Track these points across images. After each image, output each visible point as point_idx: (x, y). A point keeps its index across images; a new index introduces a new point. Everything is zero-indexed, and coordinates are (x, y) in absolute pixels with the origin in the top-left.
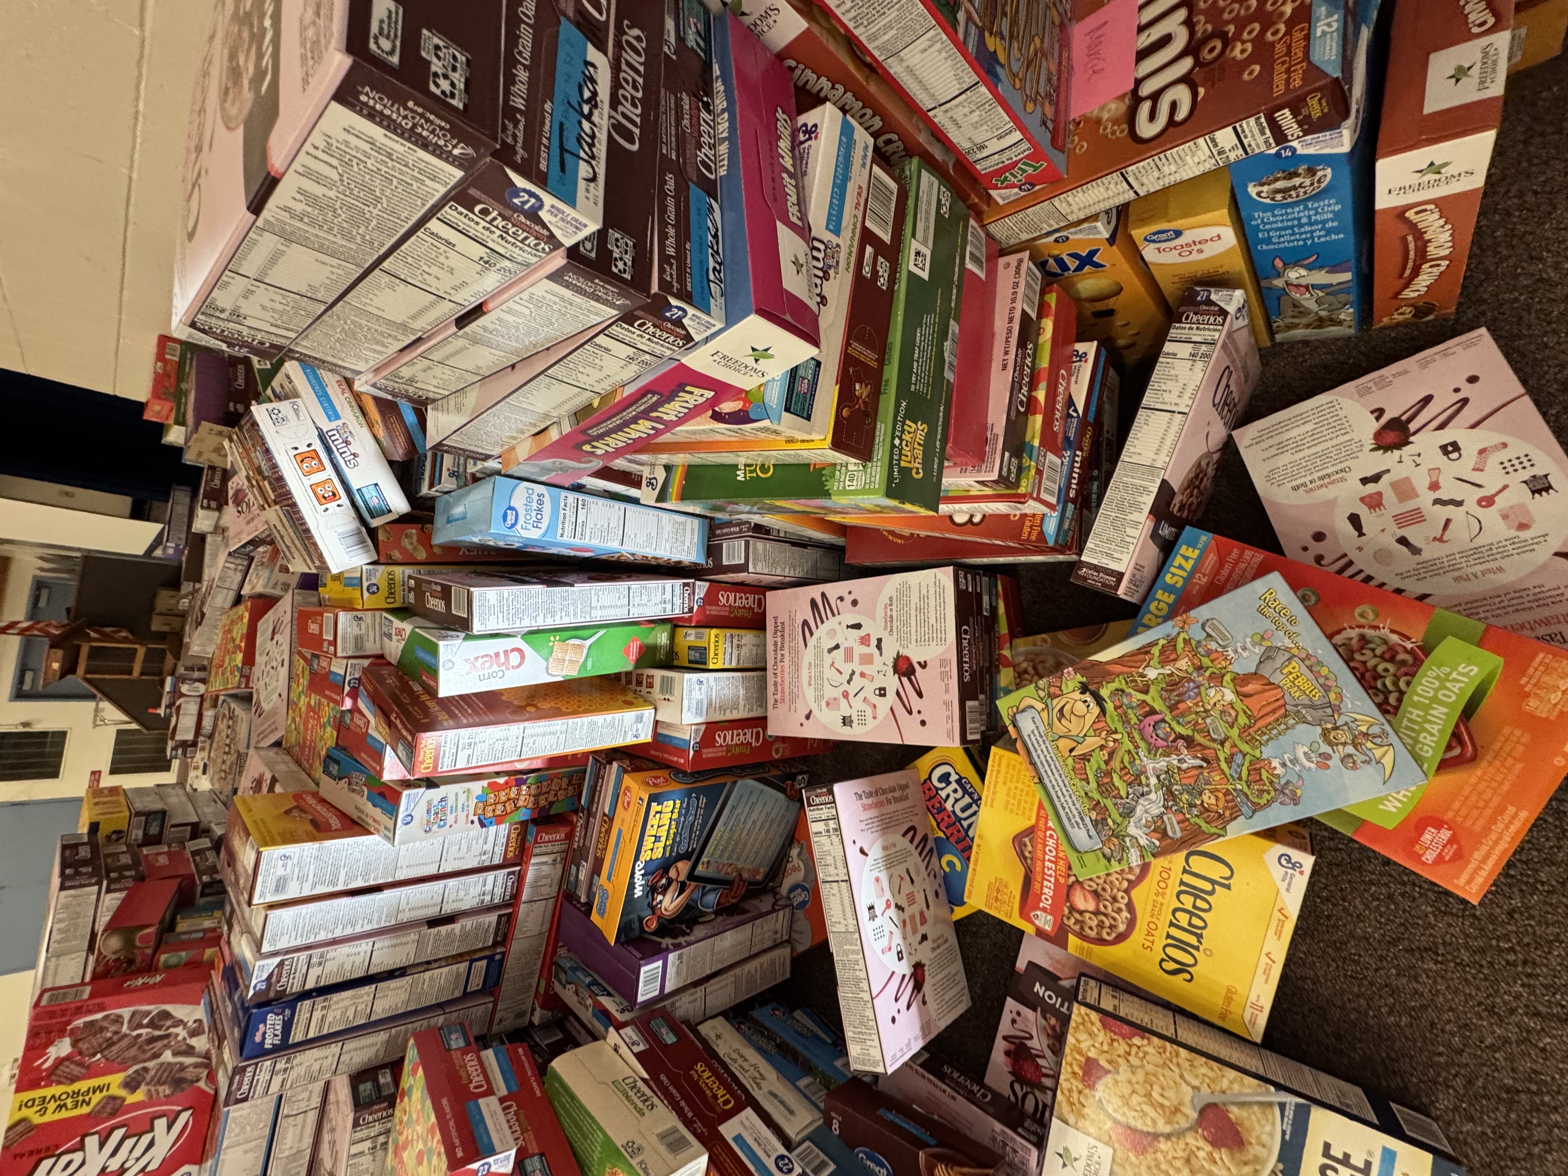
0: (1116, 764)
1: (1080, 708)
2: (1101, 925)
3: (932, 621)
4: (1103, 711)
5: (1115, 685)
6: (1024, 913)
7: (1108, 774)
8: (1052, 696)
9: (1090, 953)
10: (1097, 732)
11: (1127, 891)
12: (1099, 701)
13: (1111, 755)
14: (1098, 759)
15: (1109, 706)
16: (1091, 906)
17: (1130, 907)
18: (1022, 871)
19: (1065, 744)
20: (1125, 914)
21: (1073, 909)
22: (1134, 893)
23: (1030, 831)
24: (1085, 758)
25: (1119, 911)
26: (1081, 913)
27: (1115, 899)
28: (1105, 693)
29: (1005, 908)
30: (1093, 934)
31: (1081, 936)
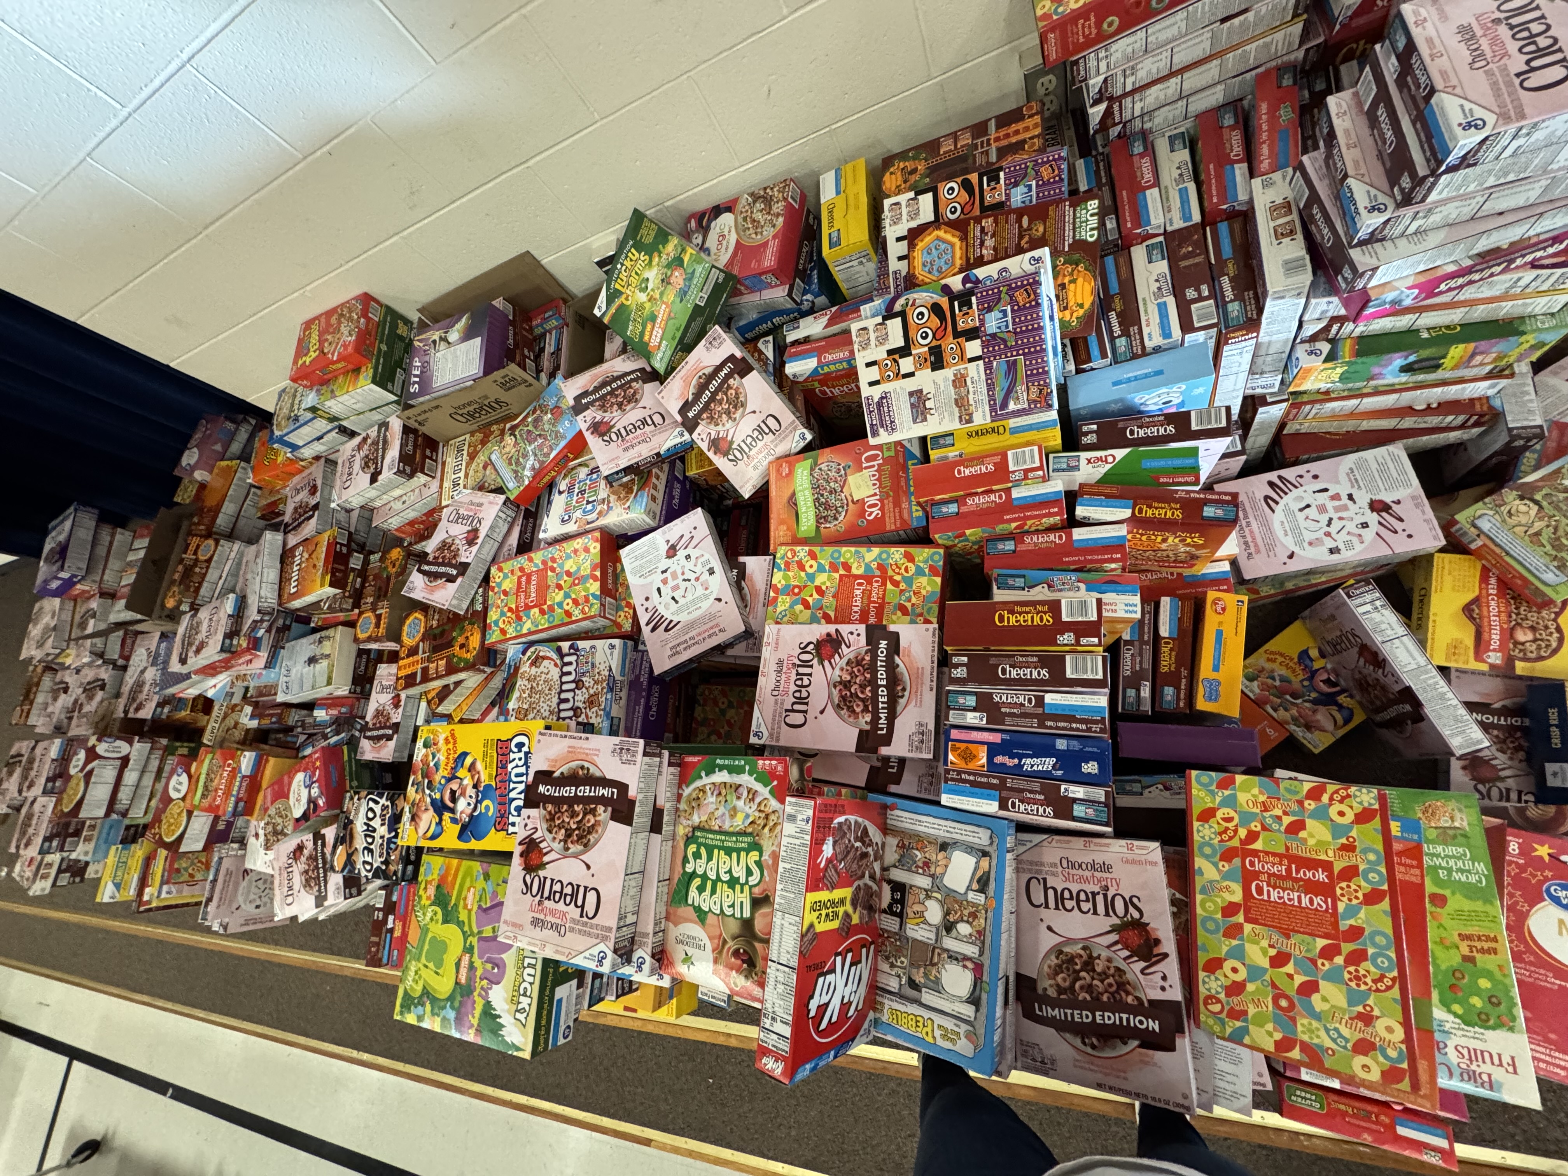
0: (1561, 533)
1: (1523, 508)
2: (1539, 648)
3: (1395, 475)
4: (1541, 507)
5: (1544, 492)
6: (1478, 657)
7: (1558, 539)
8: (1500, 506)
9: (1533, 669)
10: (1541, 519)
11: (1555, 620)
12: (1536, 502)
13: (1556, 529)
14: (1547, 533)
15: (1544, 504)
16: (1530, 636)
17: (1559, 629)
18: (1472, 629)
19: (1519, 530)
20: (1556, 635)
21: (1516, 643)
22: (1560, 620)
23: (1476, 601)
24: (1538, 534)
25: (1551, 634)
26: (1523, 644)
27: (1547, 627)
28: (1538, 497)
29: (1462, 658)
30: (1533, 656)
31: (1525, 659)
